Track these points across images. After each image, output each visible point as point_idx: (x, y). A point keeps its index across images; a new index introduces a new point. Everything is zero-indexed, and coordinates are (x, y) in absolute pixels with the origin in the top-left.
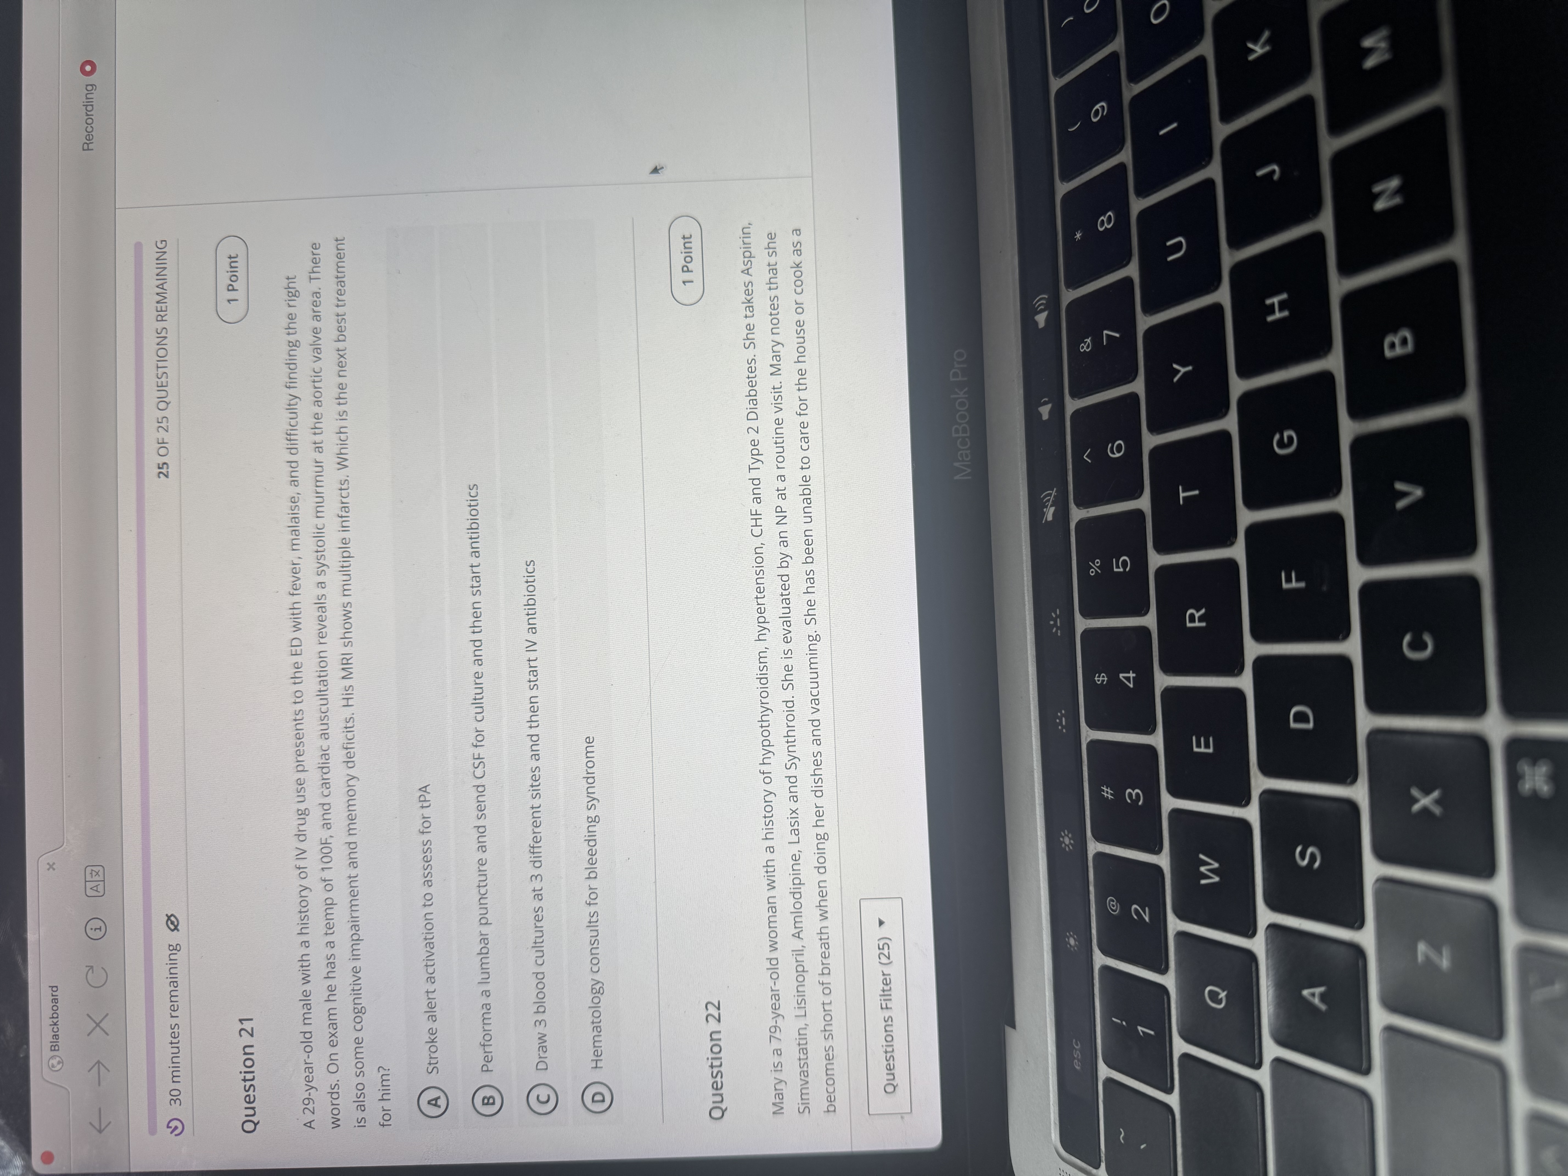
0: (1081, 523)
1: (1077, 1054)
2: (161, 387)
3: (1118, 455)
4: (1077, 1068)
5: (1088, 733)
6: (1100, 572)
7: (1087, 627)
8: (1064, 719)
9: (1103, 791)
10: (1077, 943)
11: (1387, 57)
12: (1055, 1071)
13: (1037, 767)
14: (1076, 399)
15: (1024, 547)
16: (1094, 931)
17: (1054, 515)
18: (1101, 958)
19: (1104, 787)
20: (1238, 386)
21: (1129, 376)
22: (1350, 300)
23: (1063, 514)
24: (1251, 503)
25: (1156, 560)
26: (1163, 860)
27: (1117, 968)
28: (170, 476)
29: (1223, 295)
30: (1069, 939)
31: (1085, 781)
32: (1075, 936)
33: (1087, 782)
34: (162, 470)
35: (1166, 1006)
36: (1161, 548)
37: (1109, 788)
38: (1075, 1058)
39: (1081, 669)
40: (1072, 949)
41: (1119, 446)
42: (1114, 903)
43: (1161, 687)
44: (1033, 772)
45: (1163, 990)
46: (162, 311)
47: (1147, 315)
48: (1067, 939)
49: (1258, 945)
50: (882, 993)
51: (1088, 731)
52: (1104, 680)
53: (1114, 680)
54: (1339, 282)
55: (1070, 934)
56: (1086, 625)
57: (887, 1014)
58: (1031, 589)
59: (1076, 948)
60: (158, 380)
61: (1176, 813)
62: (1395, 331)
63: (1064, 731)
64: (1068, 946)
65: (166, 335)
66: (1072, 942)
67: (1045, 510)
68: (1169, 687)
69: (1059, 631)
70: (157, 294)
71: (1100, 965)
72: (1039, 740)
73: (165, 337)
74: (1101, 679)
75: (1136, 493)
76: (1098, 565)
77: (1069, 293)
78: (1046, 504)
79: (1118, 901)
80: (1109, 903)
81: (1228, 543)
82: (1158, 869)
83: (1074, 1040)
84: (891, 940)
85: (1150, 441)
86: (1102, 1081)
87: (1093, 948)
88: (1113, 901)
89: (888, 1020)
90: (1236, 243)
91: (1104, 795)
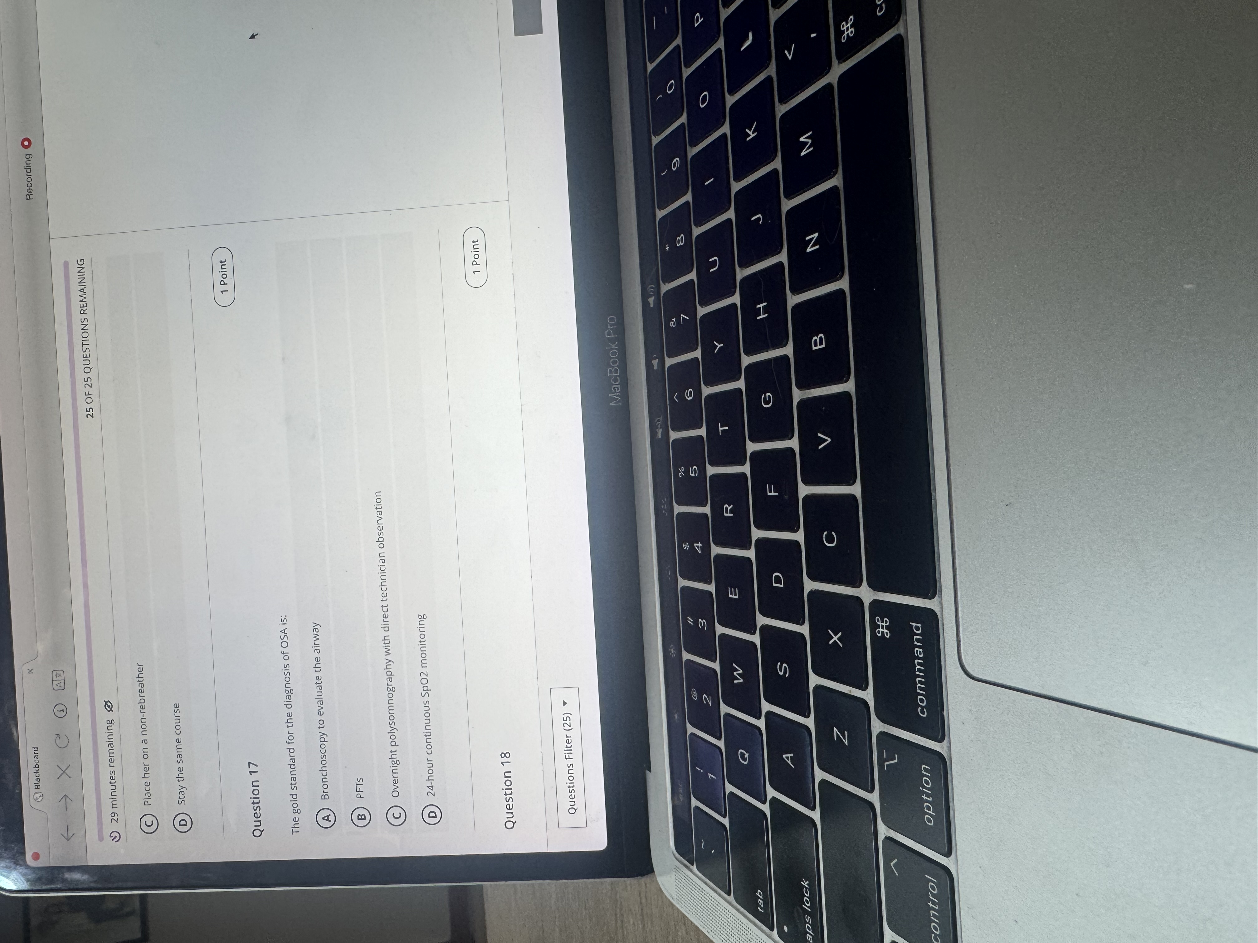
0: (674, 442)
1: (681, 792)
2: (86, 358)
3: (690, 398)
4: (681, 800)
5: (681, 582)
6: (684, 475)
8: (669, 571)
9: (688, 620)
10: (679, 718)
11: (811, 150)
12: (671, 801)
13: (658, 602)
14: (669, 358)
16: (686, 710)
17: (662, 434)
18: (690, 728)
19: (688, 617)
20: (745, 360)
21: (694, 346)
22: (796, 310)
23: (666, 435)
24: (753, 438)
25: (710, 470)
26: (717, 666)
27: (698, 735)
28: (94, 417)
29: (737, 299)
30: (674, 714)
32: (678, 712)
33: (681, 612)
34: (90, 413)
36: (712, 463)
37: (691, 618)
39: (677, 539)
40: (677, 722)
41: (691, 393)
43: (714, 555)
45: (720, 750)
46: (83, 307)
47: (701, 307)
49: (762, 724)
50: (566, 749)
53: (692, 546)
54: (791, 298)
56: (678, 510)
57: (569, 762)
58: (652, 483)
60: (83, 353)
61: (723, 637)
62: (817, 332)
63: (670, 580)
65: (87, 323)
66: (676, 718)
67: (657, 430)
68: (718, 555)
69: (666, 513)
70: (80, 296)
71: (690, 732)
74: (686, 546)
75: (700, 425)
76: (683, 470)
77: (664, 286)
80: (692, 692)
81: (742, 463)
82: (715, 672)
84: (571, 714)
85: (705, 391)
86: (693, 808)
87: (686, 721)
88: (695, 692)
89: (570, 766)
90: (743, 264)
91: (689, 623)
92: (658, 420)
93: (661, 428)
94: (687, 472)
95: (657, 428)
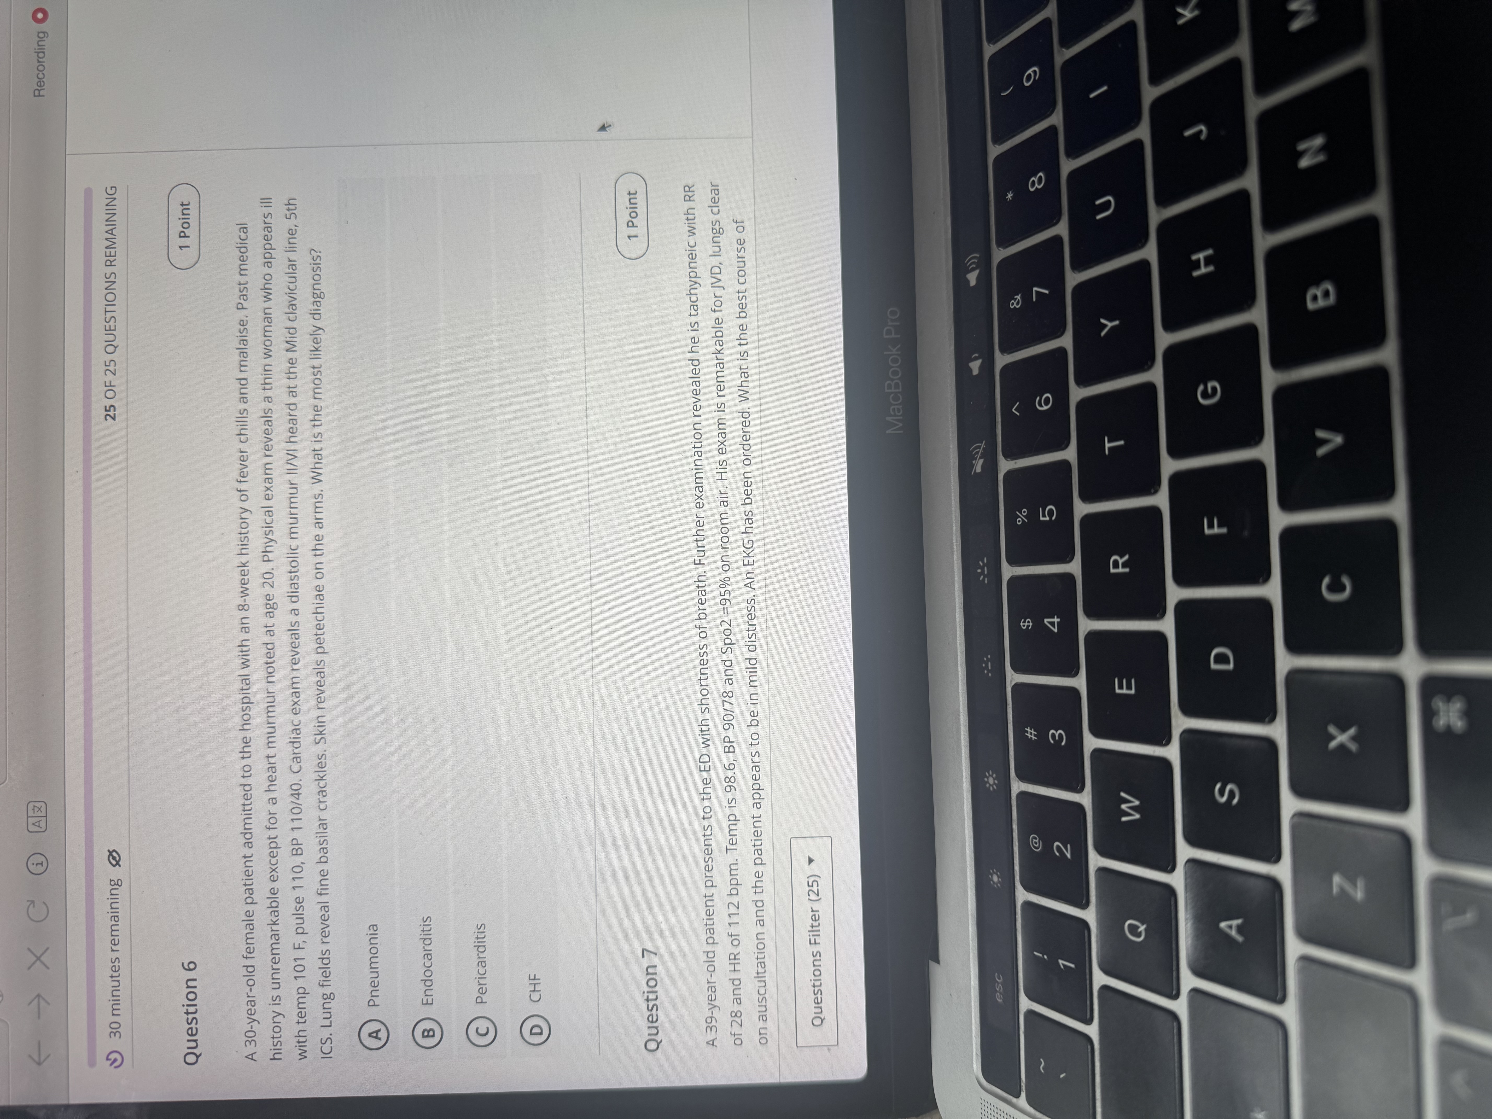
0: (1009, 474)
1: (999, 988)
2: (109, 331)
3: (1045, 408)
4: (1000, 1001)
5: (1014, 677)
6: (1026, 521)
7: (1013, 574)
8: (989, 664)
9: (1027, 732)
10: (1000, 880)
11: (1312, 19)
12: (977, 1004)
13: (964, 710)
14: (1005, 354)
15: (953, 498)
16: (1017, 868)
17: (983, 467)
18: (1024, 894)
19: (1028, 728)
20: (1164, 339)
21: (1058, 331)
22: (1273, 255)
23: (992, 466)
24: (1175, 453)
25: (1081, 509)
26: (1085, 799)
27: (1039, 903)
28: (116, 418)
29: (1150, 252)
30: (992, 876)
31: (1010, 723)
32: (999, 873)
33: (1012, 723)
34: (110, 413)
35: (1086, 940)
36: (1086, 497)
37: (1033, 729)
38: (996, 991)
39: (1007, 615)
40: (995, 886)
41: (1047, 399)
42: (1037, 841)
43: (1084, 632)
44: (959, 715)
45: (1085, 924)
46: (110, 256)
47: (1076, 272)
48: (990, 876)
49: (1177, 880)
50: (811, 929)
51: (1013, 675)
52: (1029, 626)
53: (1039, 624)
54: (1263, 237)
55: (993, 871)
56: (1012, 573)
57: (815, 949)
58: (959, 539)
59: (999, 885)
60: (106, 324)
61: (1098, 753)
62: (1317, 283)
63: (990, 675)
64: (992, 882)
65: (114, 280)
66: (995, 878)
67: (974, 462)
68: (1093, 632)
69: (986, 579)
70: (106, 239)
71: (1023, 900)
72: (966, 684)
73: (115, 282)
74: (1026, 624)
75: (1063, 445)
76: (1025, 514)
77: (1000, 251)
78: (976, 456)
79: (1040, 839)
80: (1032, 841)
81: (1152, 491)
82: (1080, 807)
83: (996, 974)
84: (820, 877)
85: (1077, 394)
86: (1023, 1014)
87: (1016, 884)
88: (1036, 839)
89: (817, 955)
90: (1163, 201)
91: (1028, 736)
92: (979, 447)
93: (980, 458)
94: (1033, 516)
95: (976, 459)
